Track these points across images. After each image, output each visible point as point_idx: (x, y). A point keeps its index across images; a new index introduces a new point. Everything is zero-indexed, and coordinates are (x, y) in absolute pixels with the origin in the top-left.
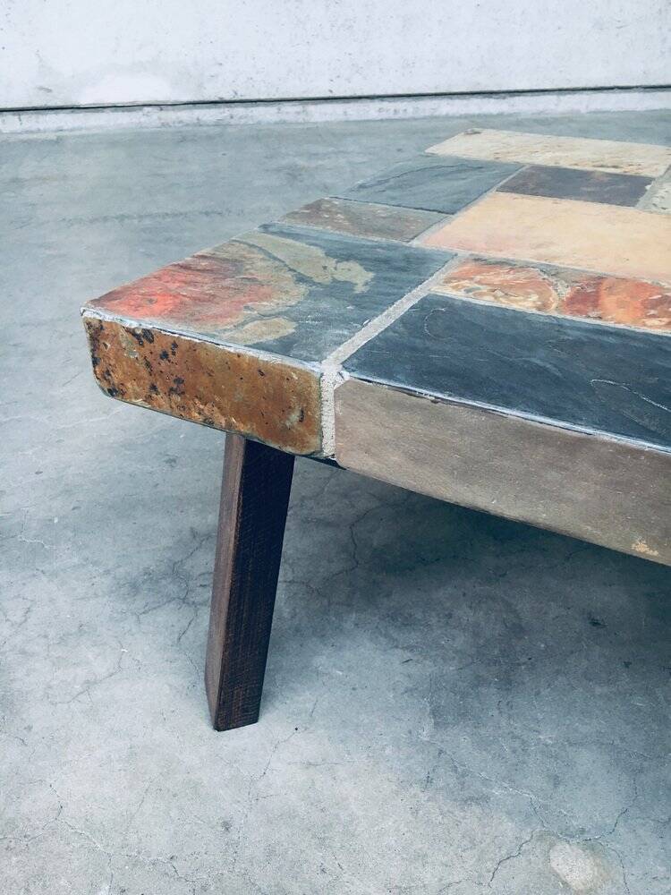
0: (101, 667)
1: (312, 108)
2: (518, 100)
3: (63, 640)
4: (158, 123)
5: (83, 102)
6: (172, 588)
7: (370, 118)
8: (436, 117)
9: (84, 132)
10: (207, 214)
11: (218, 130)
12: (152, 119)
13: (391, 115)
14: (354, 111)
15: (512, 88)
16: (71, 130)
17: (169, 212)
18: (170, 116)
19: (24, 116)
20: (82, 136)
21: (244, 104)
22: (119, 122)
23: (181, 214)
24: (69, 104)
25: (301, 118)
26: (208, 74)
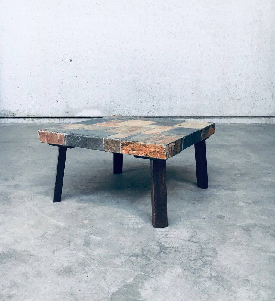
5: (77, 116)
15: (204, 116)
19: (61, 119)
24: (73, 116)
26: (112, 110)
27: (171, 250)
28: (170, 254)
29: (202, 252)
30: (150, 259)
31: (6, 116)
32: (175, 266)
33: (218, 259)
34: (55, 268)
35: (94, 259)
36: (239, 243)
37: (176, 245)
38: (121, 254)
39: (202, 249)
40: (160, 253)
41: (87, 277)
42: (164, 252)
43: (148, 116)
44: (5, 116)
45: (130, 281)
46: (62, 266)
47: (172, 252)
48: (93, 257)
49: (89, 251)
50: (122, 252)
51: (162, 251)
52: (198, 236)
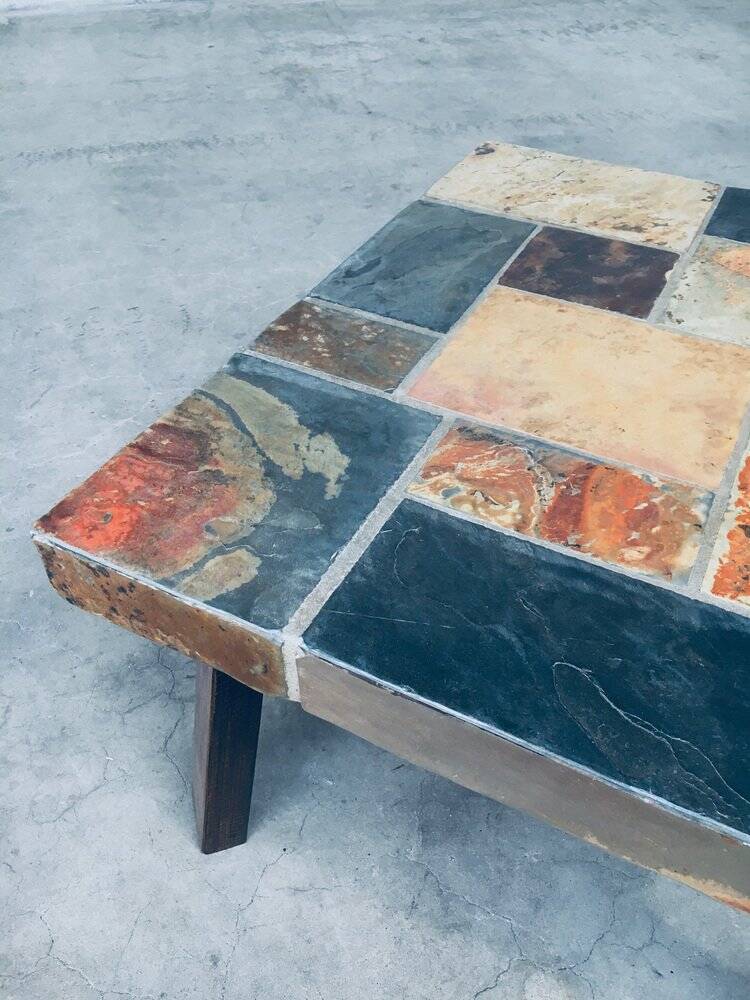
0: (86, 778)
3: (45, 747)
6: (158, 680)
10: (191, 145)
17: (146, 143)
20: (39, 19)
23: (160, 145)
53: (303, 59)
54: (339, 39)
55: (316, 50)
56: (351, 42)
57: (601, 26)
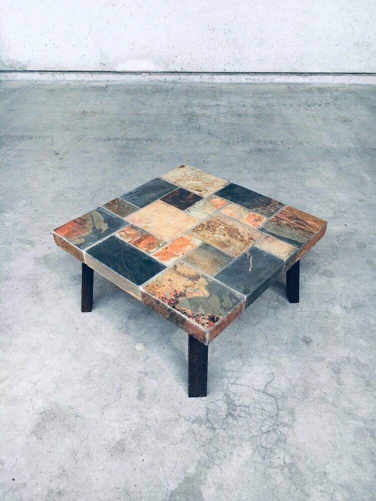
1: (216, 77)
2: (313, 77)
3: (56, 288)
4: (148, 80)
5: (118, 70)
7: (242, 82)
8: (273, 83)
9: (117, 83)
10: (147, 140)
11: (173, 85)
12: (146, 78)
13: (251, 81)
14: (234, 79)
15: (311, 71)
16: (113, 81)
17: (134, 138)
18: (154, 77)
19: (94, 75)
21: (186, 74)
22: (132, 79)
23: (138, 139)
24: (112, 70)
25: (210, 81)
26: (171, 60)
27: (241, 411)
28: (240, 419)
29: (277, 415)
30: (215, 429)
31: (14, 69)
32: (244, 444)
33: (295, 431)
34: (106, 442)
35: (150, 425)
36: (323, 399)
37: (247, 401)
38: (181, 417)
39: (278, 410)
40: (227, 416)
41: (143, 460)
42: (233, 416)
43: (225, 71)
44: (12, 69)
45: (191, 470)
46: (114, 439)
47: (242, 414)
48: (148, 423)
49: (144, 410)
50: (182, 413)
51: (230, 414)
52: (275, 384)
53: (197, 110)
54: (214, 103)
55: (204, 107)
56: (217, 105)
57: (315, 104)
